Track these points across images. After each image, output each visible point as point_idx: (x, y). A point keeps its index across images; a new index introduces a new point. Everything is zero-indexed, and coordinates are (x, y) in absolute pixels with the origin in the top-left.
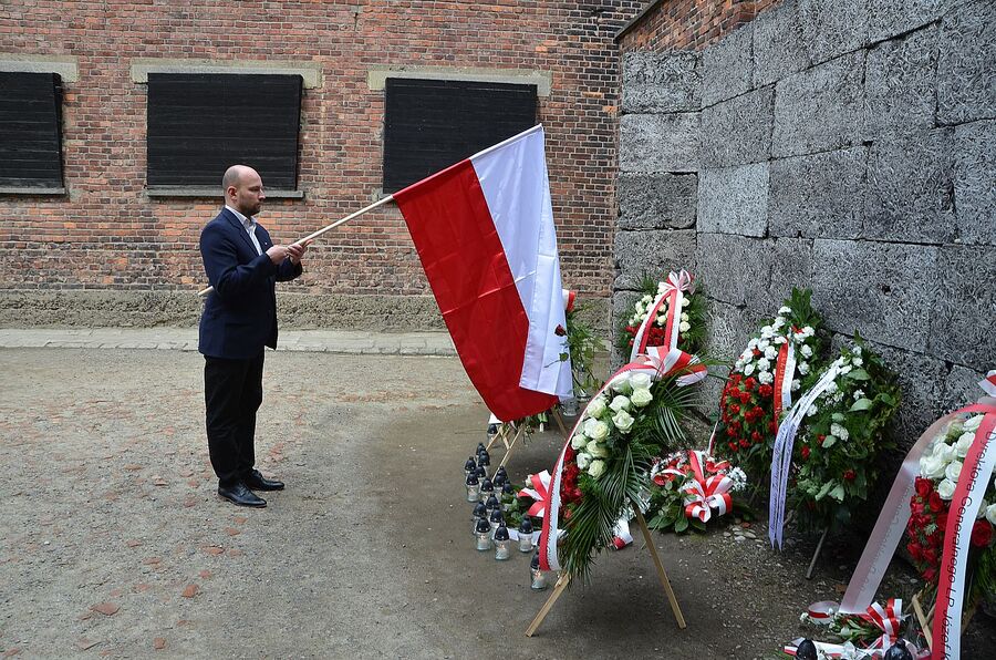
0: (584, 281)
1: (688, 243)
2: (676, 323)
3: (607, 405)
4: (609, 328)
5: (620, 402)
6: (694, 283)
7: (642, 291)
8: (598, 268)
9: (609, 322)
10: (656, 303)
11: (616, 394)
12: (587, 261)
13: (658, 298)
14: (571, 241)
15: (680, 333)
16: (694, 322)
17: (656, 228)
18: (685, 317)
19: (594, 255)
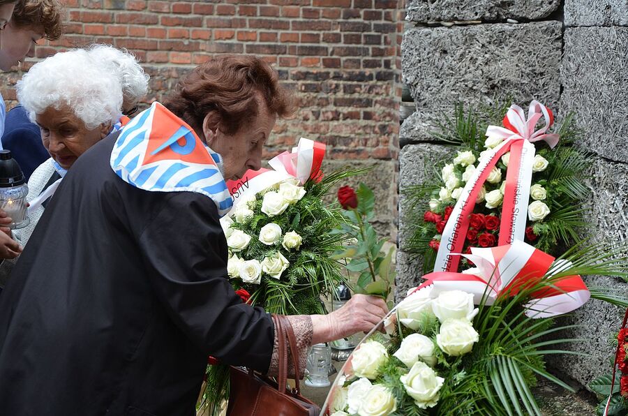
0: (343, 128)
1: (545, 47)
2: (521, 205)
3: (391, 352)
4: (390, 218)
5: (414, 347)
6: (557, 127)
7: (453, 144)
8: (369, 103)
9: (391, 207)
10: (481, 166)
11: (408, 331)
12: (347, 89)
13: (485, 157)
14: (316, 51)
15: (529, 223)
16: (560, 203)
17: (484, 20)
18: (540, 191)
19: (362, 78)
